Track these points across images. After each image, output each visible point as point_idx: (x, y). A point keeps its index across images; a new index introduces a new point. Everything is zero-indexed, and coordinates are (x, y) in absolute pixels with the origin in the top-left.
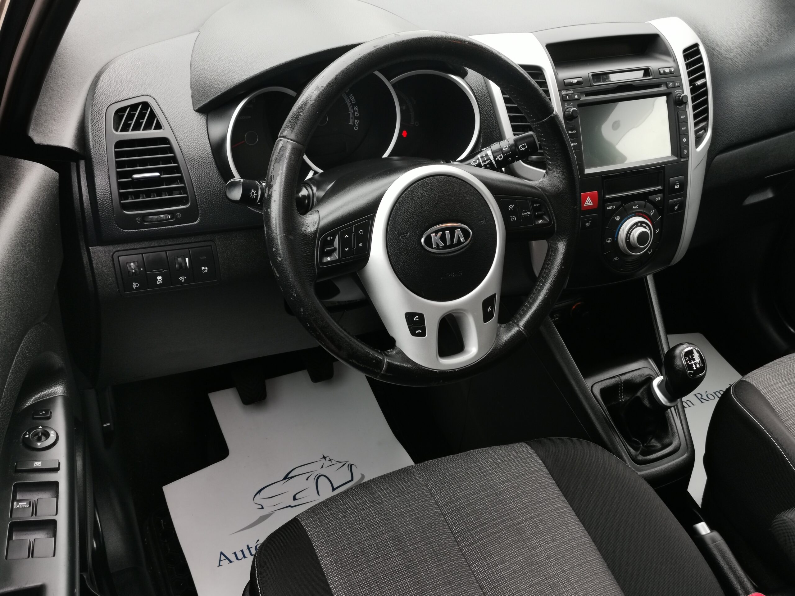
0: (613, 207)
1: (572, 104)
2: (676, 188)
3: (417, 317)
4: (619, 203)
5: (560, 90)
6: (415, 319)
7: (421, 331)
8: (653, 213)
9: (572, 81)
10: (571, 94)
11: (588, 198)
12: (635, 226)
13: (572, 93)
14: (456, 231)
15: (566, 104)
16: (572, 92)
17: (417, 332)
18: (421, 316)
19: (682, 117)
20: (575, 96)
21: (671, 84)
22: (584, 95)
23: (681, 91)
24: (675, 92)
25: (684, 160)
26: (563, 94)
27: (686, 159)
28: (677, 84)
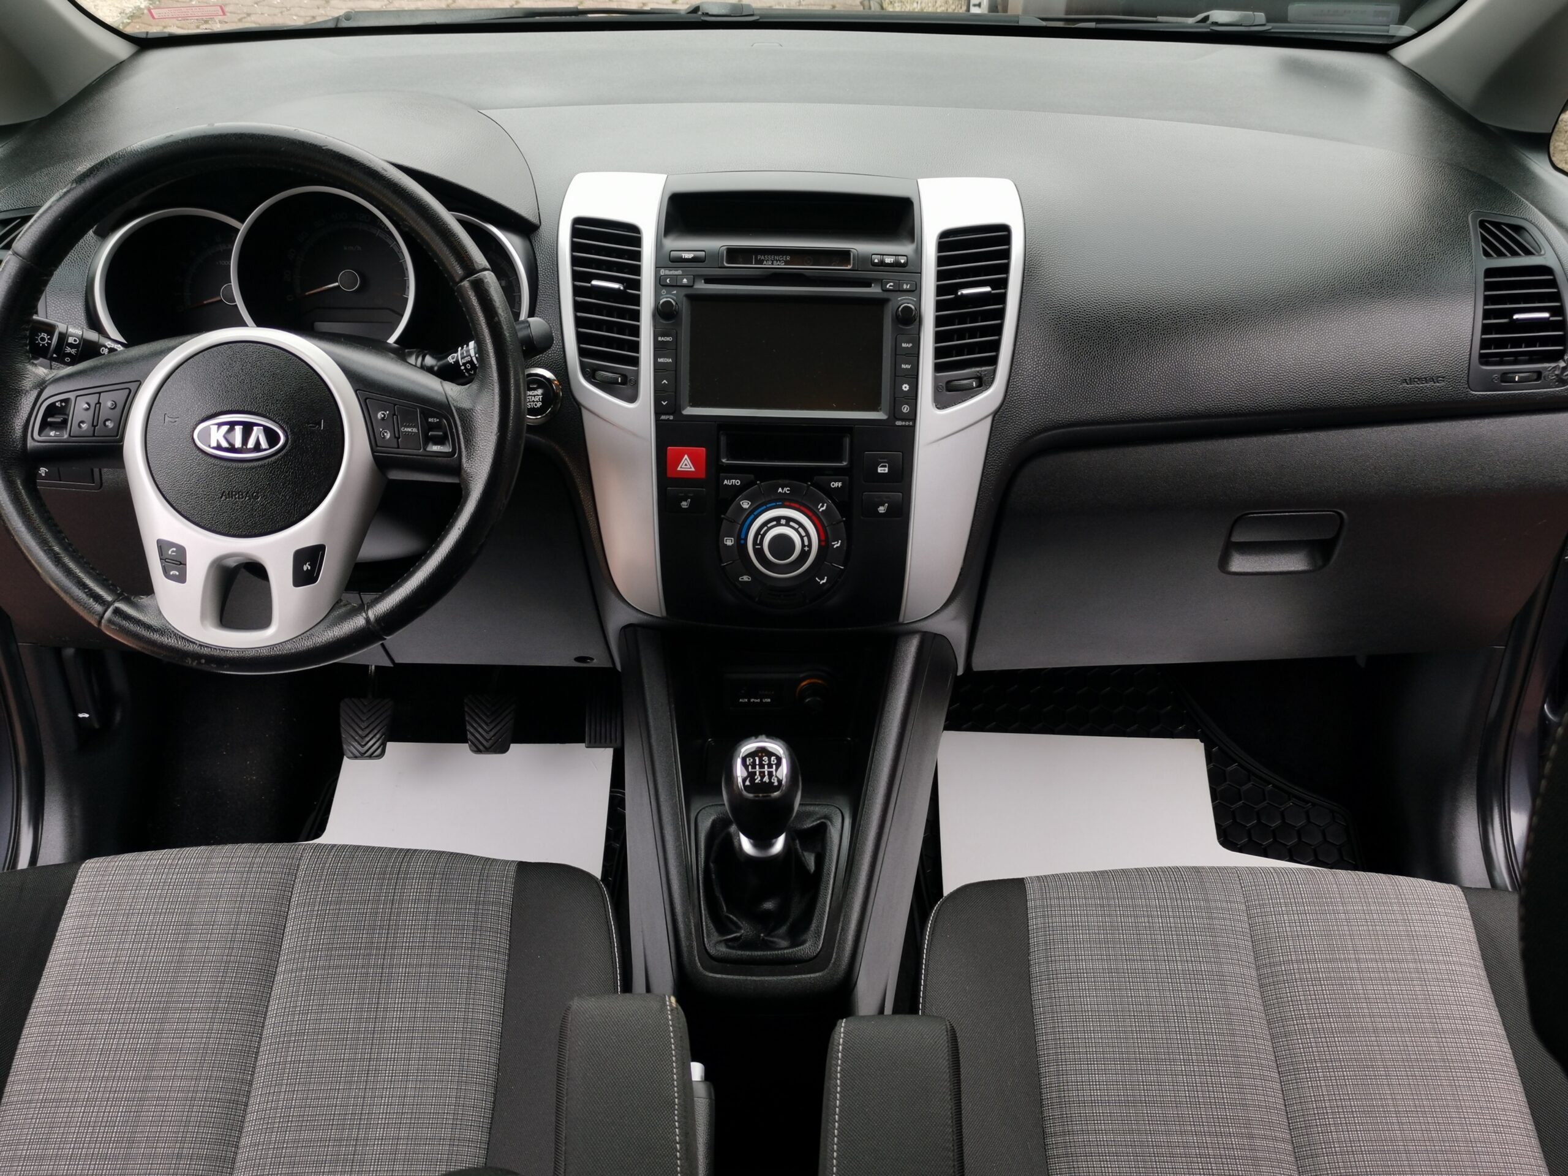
0: (737, 482)
1: (675, 292)
2: (879, 471)
3: (174, 549)
4: (752, 477)
5: (658, 267)
6: (170, 552)
7: (177, 573)
8: (824, 508)
9: (683, 255)
10: (677, 275)
11: (686, 456)
12: (775, 523)
13: (679, 275)
14: (255, 428)
15: (664, 290)
16: (679, 272)
17: (171, 573)
18: (181, 550)
19: (904, 345)
20: (683, 279)
21: (892, 284)
22: (703, 281)
23: (915, 299)
24: (899, 299)
25: (904, 423)
26: (662, 274)
27: (907, 423)
28: (907, 285)
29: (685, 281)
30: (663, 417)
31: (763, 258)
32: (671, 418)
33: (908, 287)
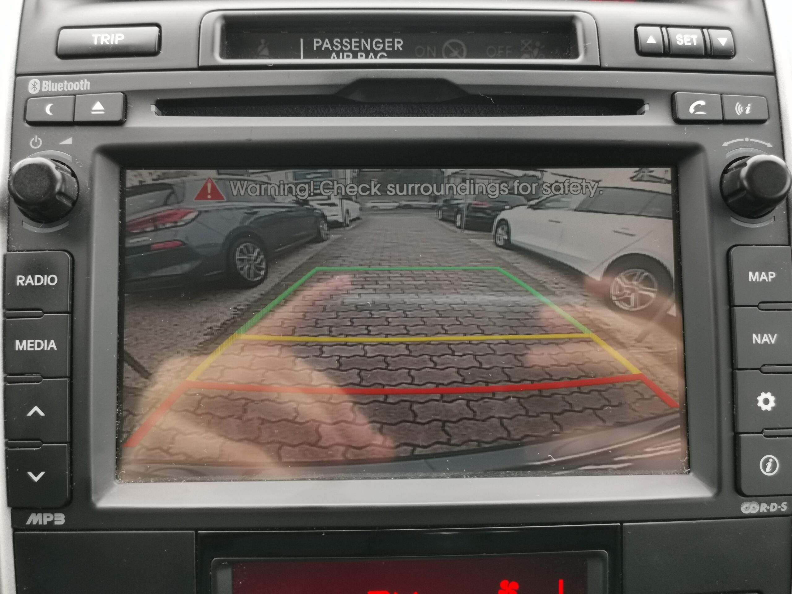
1: (69, 141)
5: (20, 75)
9: (94, 39)
10: (76, 94)
13: (85, 93)
15: (35, 137)
16: (80, 85)
19: (754, 277)
20: (93, 103)
21: (702, 103)
22: (153, 108)
23: (769, 145)
24: (726, 144)
25: (764, 508)
26: (31, 91)
27: (774, 508)
28: (745, 106)
29: (98, 107)
30: (35, 519)
31: (327, 44)
32: (60, 519)
33: (748, 112)
